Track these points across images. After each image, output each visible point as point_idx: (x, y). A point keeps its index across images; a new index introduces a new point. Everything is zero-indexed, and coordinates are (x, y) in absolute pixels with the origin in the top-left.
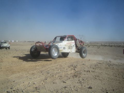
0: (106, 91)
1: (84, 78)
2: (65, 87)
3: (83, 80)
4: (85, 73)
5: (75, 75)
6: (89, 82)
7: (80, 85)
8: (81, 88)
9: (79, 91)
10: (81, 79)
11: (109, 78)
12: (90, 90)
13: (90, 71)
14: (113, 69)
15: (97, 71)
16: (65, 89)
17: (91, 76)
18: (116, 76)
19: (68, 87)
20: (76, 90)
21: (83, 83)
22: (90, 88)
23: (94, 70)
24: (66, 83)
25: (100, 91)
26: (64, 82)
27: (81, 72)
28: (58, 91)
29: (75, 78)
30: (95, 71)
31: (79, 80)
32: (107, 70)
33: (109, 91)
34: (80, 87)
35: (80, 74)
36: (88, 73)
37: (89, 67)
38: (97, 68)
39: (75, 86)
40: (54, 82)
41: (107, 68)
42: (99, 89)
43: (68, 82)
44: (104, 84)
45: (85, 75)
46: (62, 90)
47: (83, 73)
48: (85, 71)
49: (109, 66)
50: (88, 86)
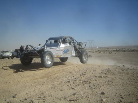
0: (121, 96)
1: (95, 84)
2: (74, 94)
3: (94, 86)
4: (97, 79)
5: (85, 81)
6: (101, 88)
7: (91, 91)
8: (92, 95)
9: (90, 98)
10: (91, 85)
11: (123, 83)
12: (102, 96)
13: (102, 76)
14: (127, 73)
15: (109, 76)
16: (74, 96)
17: (103, 82)
18: (131, 81)
19: (78, 93)
20: (87, 97)
21: (94, 89)
22: (103, 94)
23: (106, 76)
24: (75, 89)
25: (114, 96)
26: (73, 89)
27: (92, 78)
28: (66, 99)
29: (85, 85)
30: (108, 76)
31: (90, 86)
32: (121, 75)
33: (124, 96)
34: (91, 93)
35: (91, 80)
36: (99, 79)
37: (101, 73)
38: (109, 73)
39: (85, 93)
40: (61, 89)
41: (121, 73)
42: (112, 94)
43: (78, 89)
44: (118, 89)
45: (96, 80)
46: (70, 97)
47: (94, 79)
48: (96, 77)
49: (123, 71)
50: (100, 92)
